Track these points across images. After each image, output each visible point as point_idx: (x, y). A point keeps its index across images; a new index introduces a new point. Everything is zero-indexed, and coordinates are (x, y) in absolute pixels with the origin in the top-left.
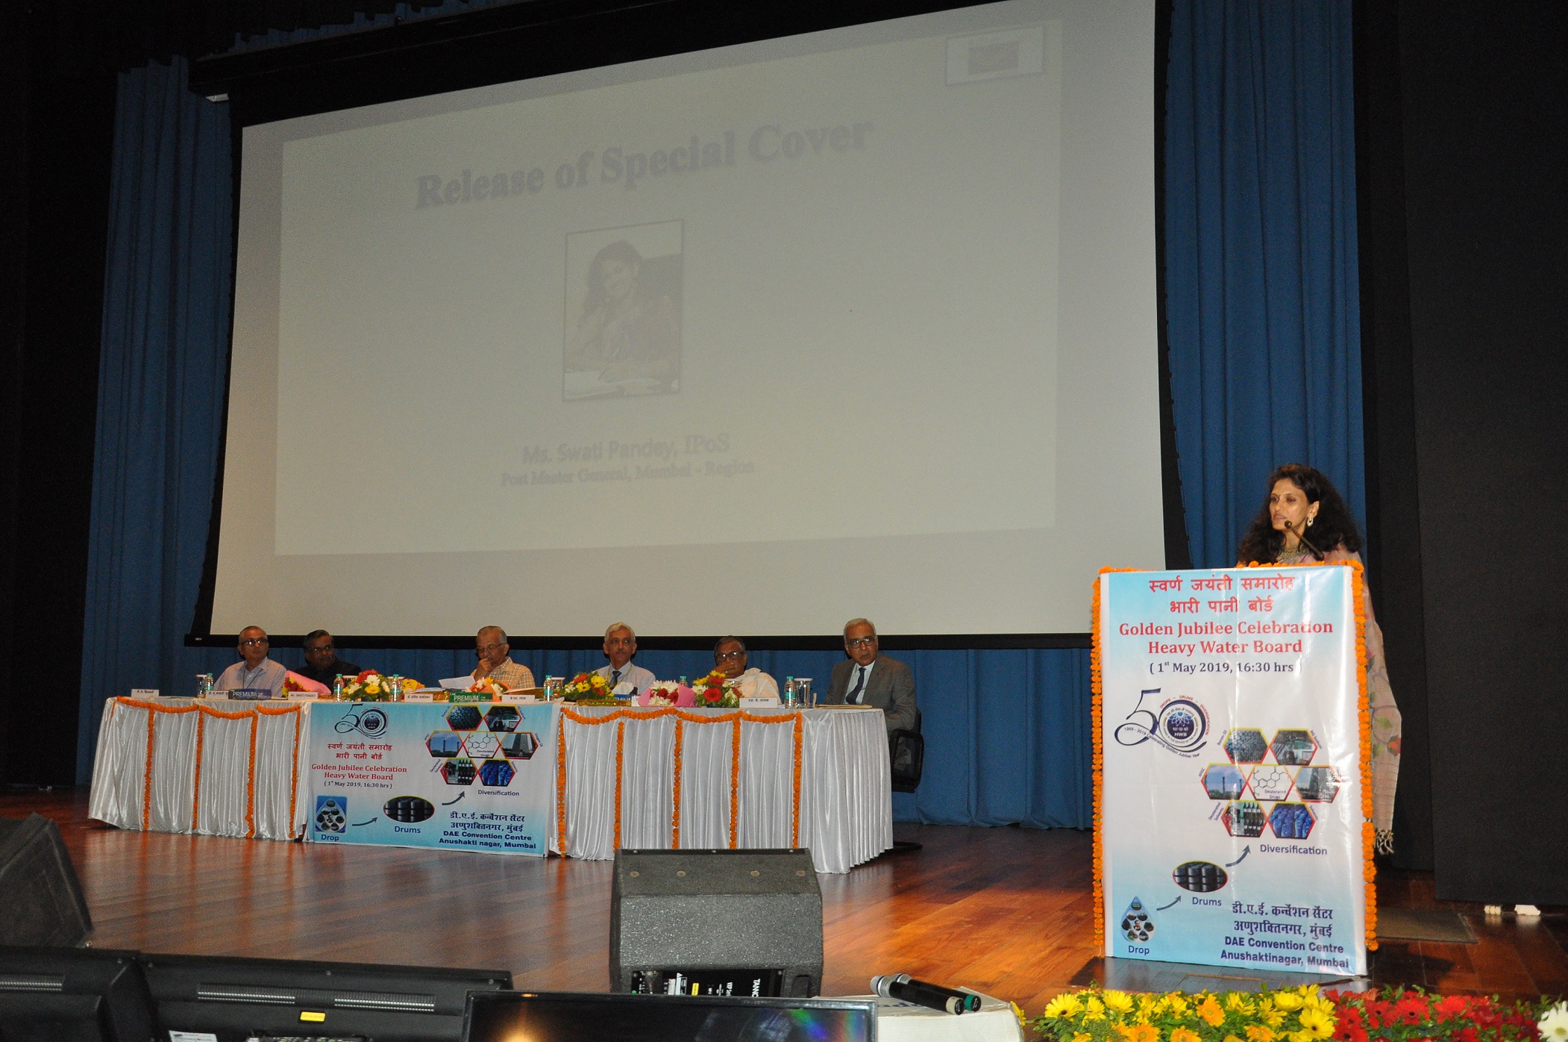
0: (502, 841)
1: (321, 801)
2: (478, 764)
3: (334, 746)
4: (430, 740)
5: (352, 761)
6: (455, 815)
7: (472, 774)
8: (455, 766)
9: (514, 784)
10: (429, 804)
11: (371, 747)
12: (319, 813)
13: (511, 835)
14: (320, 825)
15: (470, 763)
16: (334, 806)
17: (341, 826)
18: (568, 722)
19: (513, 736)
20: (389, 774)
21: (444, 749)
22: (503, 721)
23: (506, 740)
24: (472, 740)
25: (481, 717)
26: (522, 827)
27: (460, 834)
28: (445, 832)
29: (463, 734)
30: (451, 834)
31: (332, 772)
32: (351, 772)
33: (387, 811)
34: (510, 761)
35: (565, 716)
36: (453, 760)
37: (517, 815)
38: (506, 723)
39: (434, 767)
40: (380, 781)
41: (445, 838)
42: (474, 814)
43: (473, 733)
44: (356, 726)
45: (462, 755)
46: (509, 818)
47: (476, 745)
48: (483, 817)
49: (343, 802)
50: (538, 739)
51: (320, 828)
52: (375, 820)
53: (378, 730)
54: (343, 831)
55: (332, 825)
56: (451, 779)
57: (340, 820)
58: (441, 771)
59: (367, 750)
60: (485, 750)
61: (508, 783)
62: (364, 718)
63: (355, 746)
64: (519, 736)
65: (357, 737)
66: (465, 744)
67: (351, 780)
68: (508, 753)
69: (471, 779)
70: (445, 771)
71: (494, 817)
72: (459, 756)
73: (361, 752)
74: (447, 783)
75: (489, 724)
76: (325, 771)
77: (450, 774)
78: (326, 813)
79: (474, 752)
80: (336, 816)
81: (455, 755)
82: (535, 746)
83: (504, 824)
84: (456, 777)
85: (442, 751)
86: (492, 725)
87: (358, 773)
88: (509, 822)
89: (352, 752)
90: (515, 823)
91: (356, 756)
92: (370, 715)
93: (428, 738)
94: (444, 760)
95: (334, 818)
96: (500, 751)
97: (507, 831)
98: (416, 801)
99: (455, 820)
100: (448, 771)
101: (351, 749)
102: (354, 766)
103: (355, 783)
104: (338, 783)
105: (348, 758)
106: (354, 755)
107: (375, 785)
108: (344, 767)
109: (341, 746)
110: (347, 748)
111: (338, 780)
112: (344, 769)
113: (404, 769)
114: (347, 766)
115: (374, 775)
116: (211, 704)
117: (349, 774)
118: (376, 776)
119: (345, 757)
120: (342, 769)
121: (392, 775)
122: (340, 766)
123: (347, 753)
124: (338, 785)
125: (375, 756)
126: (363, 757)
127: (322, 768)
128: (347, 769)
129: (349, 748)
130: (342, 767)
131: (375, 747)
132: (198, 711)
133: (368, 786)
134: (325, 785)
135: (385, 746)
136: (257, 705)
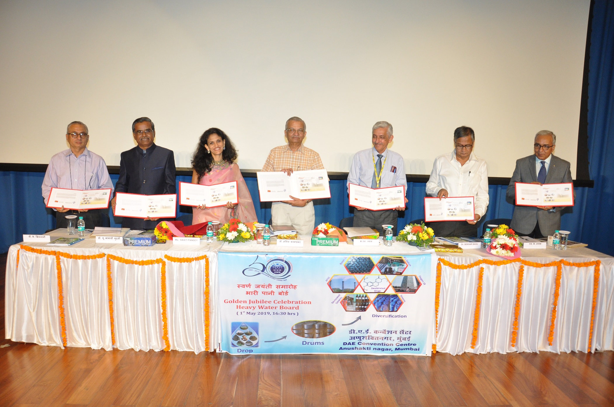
0: (393, 348)
1: (234, 326)
2: (372, 297)
3: (244, 286)
4: (330, 281)
5: (260, 297)
6: (353, 332)
7: (367, 304)
8: (353, 299)
9: (401, 311)
10: (330, 325)
11: (278, 287)
12: (234, 334)
13: (401, 343)
14: (235, 343)
15: (366, 297)
16: (247, 328)
17: (254, 343)
18: (446, 270)
19: (401, 278)
20: (296, 305)
21: (343, 287)
22: (392, 267)
23: (394, 281)
24: (367, 281)
25: (374, 265)
26: (409, 338)
27: (356, 343)
28: (344, 343)
29: (358, 277)
30: (349, 344)
31: (242, 305)
32: (260, 305)
33: (295, 331)
34: (399, 295)
35: (442, 264)
36: (350, 295)
37: (405, 330)
38: (395, 269)
39: (335, 300)
40: (287, 311)
41: (343, 347)
42: (368, 330)
43: (366, 276)
44: (263, 271)
45: (359, 291)
46: (398, 332)
47: (370, 284)
48: (376, 332)
49: (255, 327)
50: (421, 279)
51: (236, 345)
52: (285, 337)
53: (282, 274)
54: (257, 345)
55: (246, 343)
56: (349, 308)
57: (253, 338)
58: (341, 302)
59: (274, 288)
60: (377, 287)
61: (398, 309)
62: (270, 265)
63: (263, 286)
64: (406, 278)
65: (264, 279)
66: (361, 284)
67: (261, 310)
68: (398, 289)
69: (366, 307)
70: (344, 302)
71: (387, 332)
72: (356, 292)
73: (269, 290)
74: (346, 311)
75: (380, 269)
76: (237, 304)
77: (348, 304)
78: (240, 334)
79: (368, 289)
80: (249, 336)
81: (352, 291)
82: (419, 284)
83: (394, 336)
84: (354, 306)
85: (341, 289)
86: (383, 270)
87: (267, 305)
88: (399, 335)
89: (260, 290)
90: (404, 336)
91: (264, 293)
92: (275, 263)
93: (329, 280)
94: (343, 295)
96: (391, 288)
97: (397, 341)
98: (319, 323)
99: (353, 335)
100: (347, 302)
101: (259, 288)
102: (263, 300)
103: (265, 313)
104: (250, 312)
105: (257, 294)
106: (263, 292)
107: (283, 313)
108: (254, 301)
109: (249, 286)
110: (256, 287)
111: (249, 310)
112: (254, 303)
113: (308, 302)
114: (256, 300)
115: (282, 307)
116: (117, 252)
117: (259, 306)
118: (284, 307)
119: (254, 294)
120: (252, 303)
121: (298, 306)
122: (250, 300)
123: (255, 291)
124: (250, 314)
125: (282, 293)
126: (271, 294)
127: (234, 303)
128: (256, 303)
129: (257, 287)
130: (252, 301)
131: (281, 286)
132: (105, 258)
133: (277, 314)
134: (237, 314)
135: (290, 286)
136: (165, 255)
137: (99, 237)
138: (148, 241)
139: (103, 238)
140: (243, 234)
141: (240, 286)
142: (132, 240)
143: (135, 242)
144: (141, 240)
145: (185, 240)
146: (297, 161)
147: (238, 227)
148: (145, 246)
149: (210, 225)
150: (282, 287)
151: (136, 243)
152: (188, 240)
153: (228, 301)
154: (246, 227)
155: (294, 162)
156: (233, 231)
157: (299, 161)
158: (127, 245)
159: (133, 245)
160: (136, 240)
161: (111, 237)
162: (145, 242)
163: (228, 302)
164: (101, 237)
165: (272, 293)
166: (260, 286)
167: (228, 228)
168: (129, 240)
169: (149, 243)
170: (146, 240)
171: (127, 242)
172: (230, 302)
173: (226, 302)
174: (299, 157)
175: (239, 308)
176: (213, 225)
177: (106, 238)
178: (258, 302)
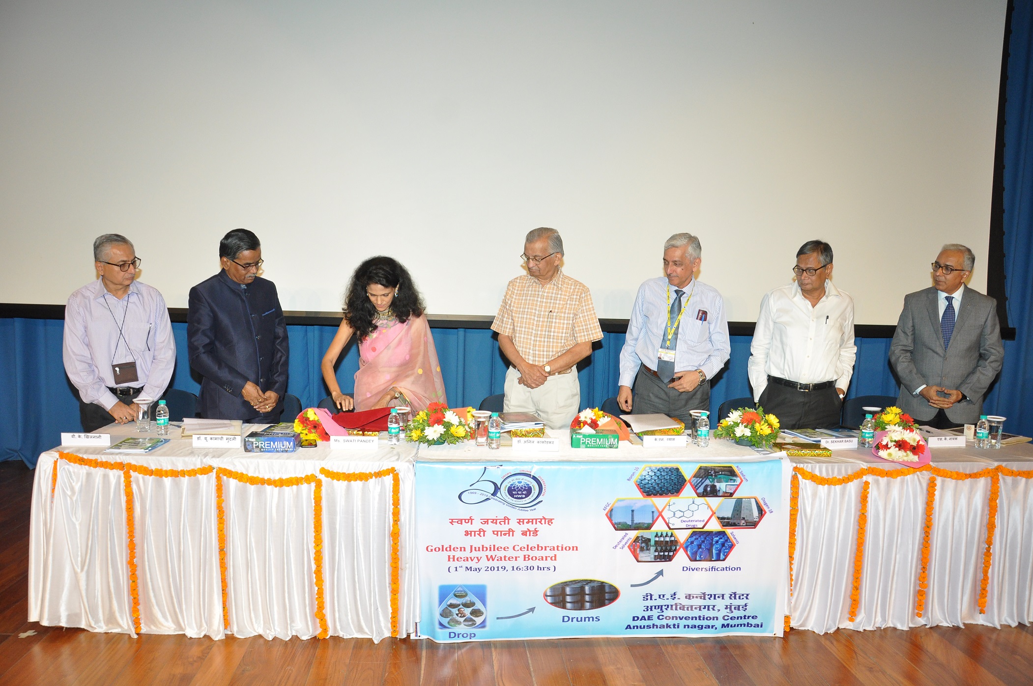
0: (718, 623)
1: (444, 592)
2: (682, 536)
3: (460, 521)
4: (611, 510)
5: (489, 540)
6: (649, 597)
7: (674, 548)
8: (649, 540)
9: (732, 560)
10: (611, 586)
11: (520, 521)
12: (444, 605)
13: (731, 615)
14: (445, 621)
15: (672, 536)
16: (466, 595)
17: (479, 620)
18: (805, 485)
19: (731, 502)
20: (552, 554)
21: (633, 521)
22: (716, 484)
23: (720, 507)
24: (673, 508)
25: (686, 481)
26: (746, 605)
27: (655, 618)
28: (634, 617)
29: (659, 502)
30: (643, 618)
31: (458, 554)
32: (489, 553)
33: (549, 599)
34: (729, 531)
35: (799, 476)
36: (646, 534)
37: (739, 592)
38: (722, 486)
39: (619, 543)
40: (535, 563)
41: (633, 624)
42: (675, 594)
43: (672, 499)
44: (494, 494)
45: (659, 527)
46: (727, 597)
47: (678, 514)
48: (689, 597)
49: (481, 593)
50: (765, 504)
51: (446, 625)
52: (532, 610)
53: (528, 500)
54: (483, 625)
55: (465, 621)
56: (643, 556)
57: (477, 613)
58: (629, 547)
59: (513, 525)
60: (691, 519)
61: (726, 557)
62: (507, 484)
63: (494, 521)
64: (739, 502)
65: (496, 508)
66: (663, 514)
67: (491, 564)
68: (726, 522)
69: (671, 554)
70: (634, 546)
71: (707, 597)
72: (654, 529)
73: (505, 527)
74: (638, 561)
75: (695, 488)
76: (449, 553)
77: (642, 549)
78: (452, 606)
79: (676, 523)
80: (470, 609)
81: (649, 527)
82: (761, 512)
83: (720, 604)
84: (652, 553)
85: (630, 523)
86: (701, 490)
87: (502, 553)
88: (727, 601)
89: (490, 528)
90: (737, 602)
91: (495, 533)
92: (515, 481)
93: (608, 508)
94: (633, 534)
95: (467, 611)
96: (714, 519)
97: (724, 612)
98: (592, 584)
99: (649, 603)
100: (640, 546)
101: (488, 524)
102: (494, 546)
103: (498, 567)
104: (471, 567)
105: (484, 536)
106: (493, 532)
107: (529, 568)
108: (479, 548)
109: (470, 521)
110: (481, 523)
111: (469, 564)
112: (479, 550)
113: (573, 547)
114: (483, 546)
115: (527, 556)
116: (234, 464)
117: (487, 556)
118: (530, 558)
119: (479, 534)
120: (475, 550)
121: (555, 555)
122: (471, 546)
123: (481, 530)
124: (471, 570)
125: (528, 533)
126: (508, 535)
127: (443, 550)
128: (483, 550)
129: (484, 523)
130: (475, 548)
131: (526, 521)
132: (213, 474)
133: (518, 569)
134: (449, 572)
135: (541, 519)
136: (320, 468)
137: (198, 436)
138: (287, 442)
139: (206, 438)
140: (453, 430)
141: (454, 521)
142: (260, 442)
143: (264, 446)
144: (276, 443)
145: (353, 441)
146: (549, 301)
147: (445, 418)
148: (282, 451)
149: (394, 414)
150: (528, 523)
151: (266, 447)
152: (357, 441)
153: (433, 548)
154: (457, 416)
155: (544, 304)
156: (436, 424)
157: (552, 301)
158: (250, 451)
159: (262, 450)
160: (266, 442)
161: (220, 436)
162: (283, 446)
163: (433, 550)
164: (203, 437)
165: (510, 532)
166: (490, 521)
167: (426, 418)
168: (254, 443)
169: (290, 447)
170: (285, 442)
171: (251, 445)
172: (437, 549)
173: (429, 550)
174: (554, 295)
175: (451, 560)
176: (398, 414)
177: (211, 439)
178: (485, 549)
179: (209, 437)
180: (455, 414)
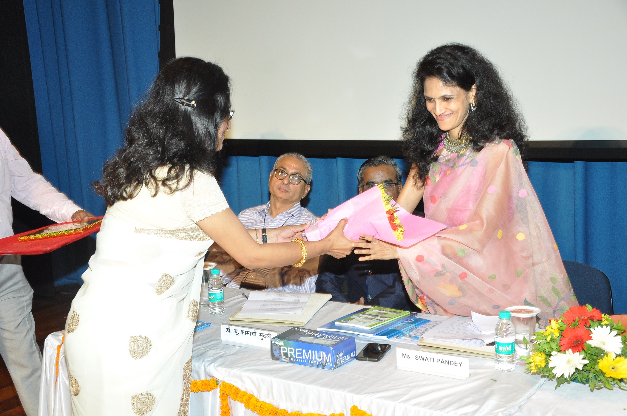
136: (353, 405)
137: (227, 327)
138: (324, 353)
139: (236, 331)
140: (603, 364)
142: (289, 348)
143: (295, 353)
144: (310, 351)
145: (429, 359)
147: (590, 338)
148: (318, 366)
151: (297, 357)
152: (435, 360)
154: (619, 338)
156: (570, 350)
158: (277, 359)
159: (291, 360)
160: (297, 349)
161: (252, 330)
162: (320, 357)
164: (233, 328)
167: (557, 336)
168: (282, 348)
169: (328, 361)
170: (321, 352)
171: (278, 351)
177: (242, 332)
179: (240, 329)
180: (615, 332)
